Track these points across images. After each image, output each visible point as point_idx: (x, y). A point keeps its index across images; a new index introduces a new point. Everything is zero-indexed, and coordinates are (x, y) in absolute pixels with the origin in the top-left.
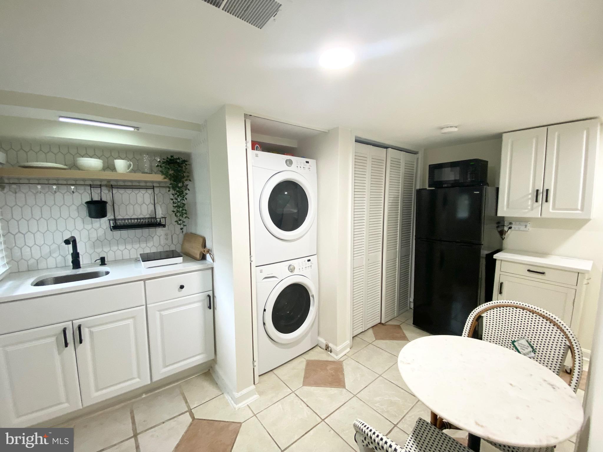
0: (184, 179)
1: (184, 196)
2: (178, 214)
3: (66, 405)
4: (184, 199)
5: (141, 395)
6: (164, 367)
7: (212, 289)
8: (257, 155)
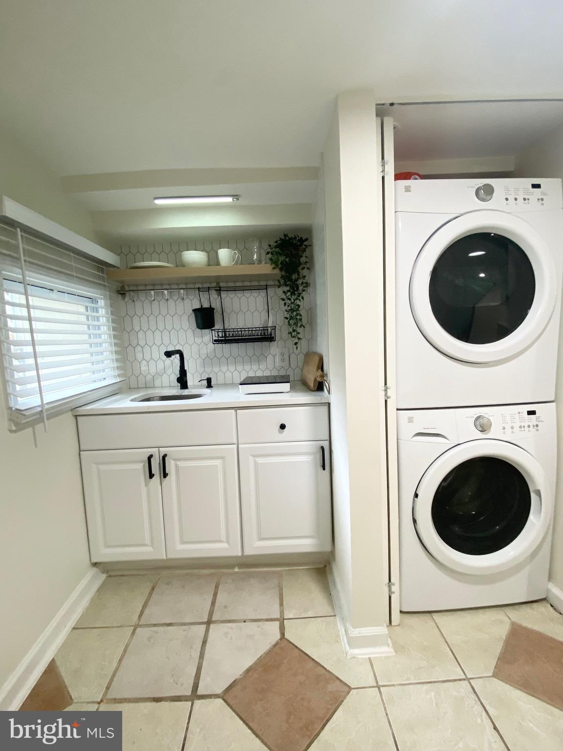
0: (300, 268)
1: (300, 294)
2: (292, 322)
3: (150, 549)
4: (300, 298)
5: (232, 567)
6: (259, 540)
7: (328, 438)
8: (408, 189)
